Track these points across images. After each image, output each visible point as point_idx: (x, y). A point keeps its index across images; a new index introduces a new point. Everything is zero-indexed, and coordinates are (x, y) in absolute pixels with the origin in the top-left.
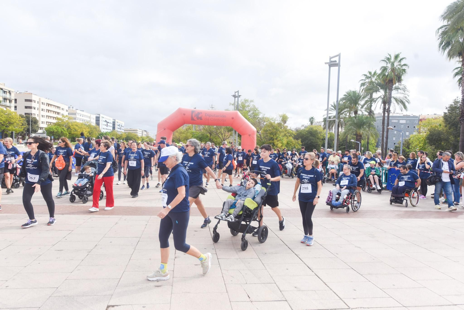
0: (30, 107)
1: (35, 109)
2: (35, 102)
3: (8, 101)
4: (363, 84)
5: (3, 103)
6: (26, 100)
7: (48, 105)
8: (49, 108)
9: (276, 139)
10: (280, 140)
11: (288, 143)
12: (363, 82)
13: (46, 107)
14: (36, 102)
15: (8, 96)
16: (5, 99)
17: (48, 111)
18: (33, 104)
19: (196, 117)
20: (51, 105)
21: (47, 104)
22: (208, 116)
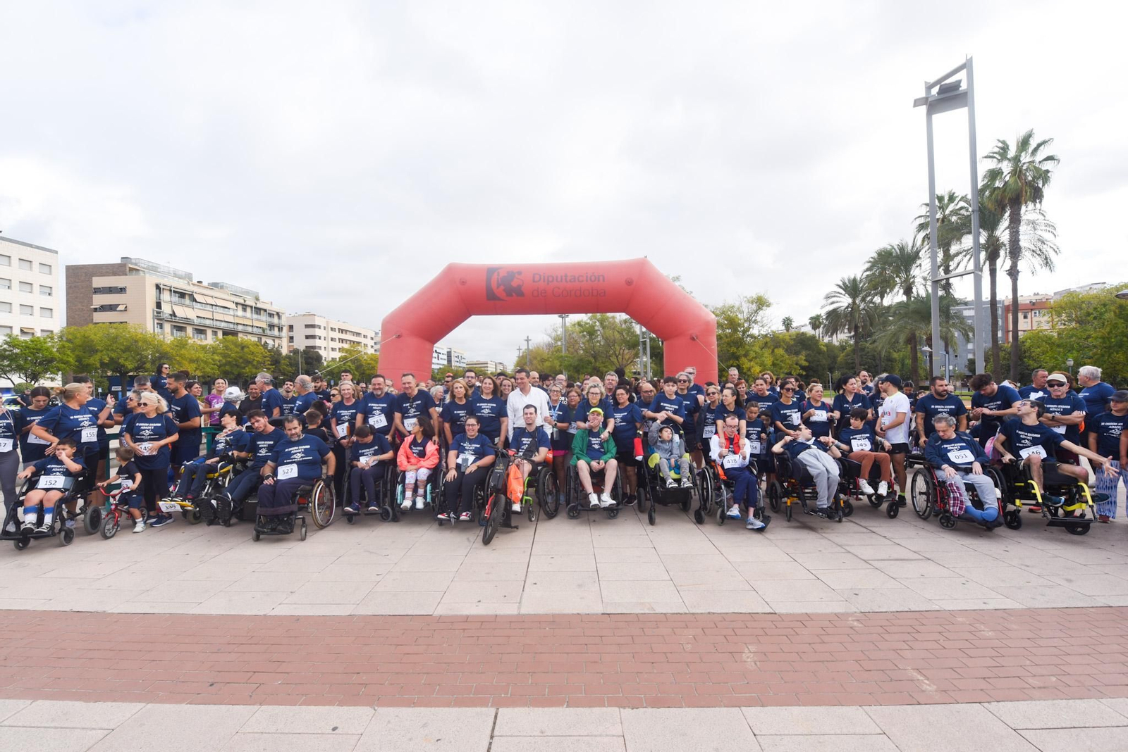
0: (313, 337)
1: (320, 339)
2: (320, 328)
3: (276, 329)
4: (922, 227)
5: (268, 332)
6: (307, 326)
7: (342, 331)
8: (344, 336)
9: (746, 355)
10: (756, 358)
11: (774, 364)
12: (922, 221)
13: (337, 335)
14: (322, 328)
15: (275, 320)
16: (271, 326)
17: (342, 340)
18: (317, 332)
19: (502, 287)
20: (346, 331)
21: (339, 329)
22: (544, 281)
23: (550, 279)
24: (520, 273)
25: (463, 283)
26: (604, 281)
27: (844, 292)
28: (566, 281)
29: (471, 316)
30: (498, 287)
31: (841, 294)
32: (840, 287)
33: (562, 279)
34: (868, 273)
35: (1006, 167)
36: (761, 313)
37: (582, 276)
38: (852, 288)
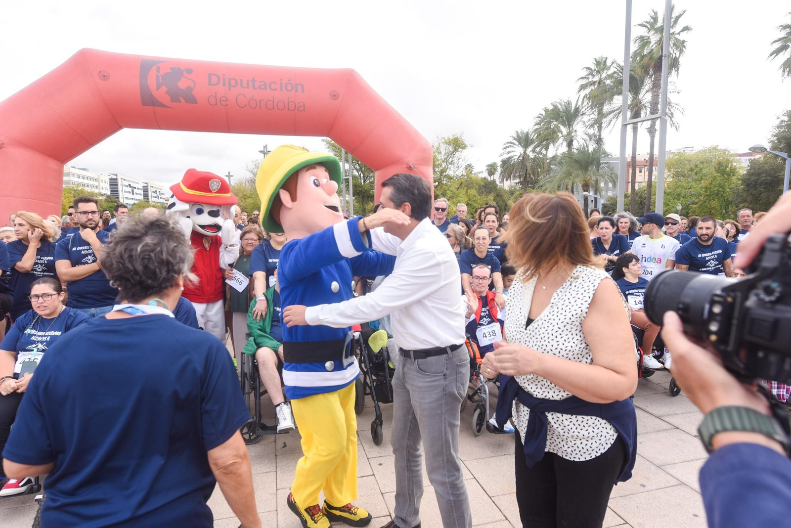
12: (583, 81)
19: (164, 89)
22: (224, 85)
23: (233, 83)
24: (189, 71)
25: (105, 77)
26: (303, 91)
27: (517, 143)
28: (254, 87)
29: (120, 128)
30: (157, 90)
31: (514, 144)
32: (515, 139)
33: (248, 84)
34: (537, 127)
35: (654, 38)
36: (457, 154)
37: (276, 83)
38: (524, 140)
